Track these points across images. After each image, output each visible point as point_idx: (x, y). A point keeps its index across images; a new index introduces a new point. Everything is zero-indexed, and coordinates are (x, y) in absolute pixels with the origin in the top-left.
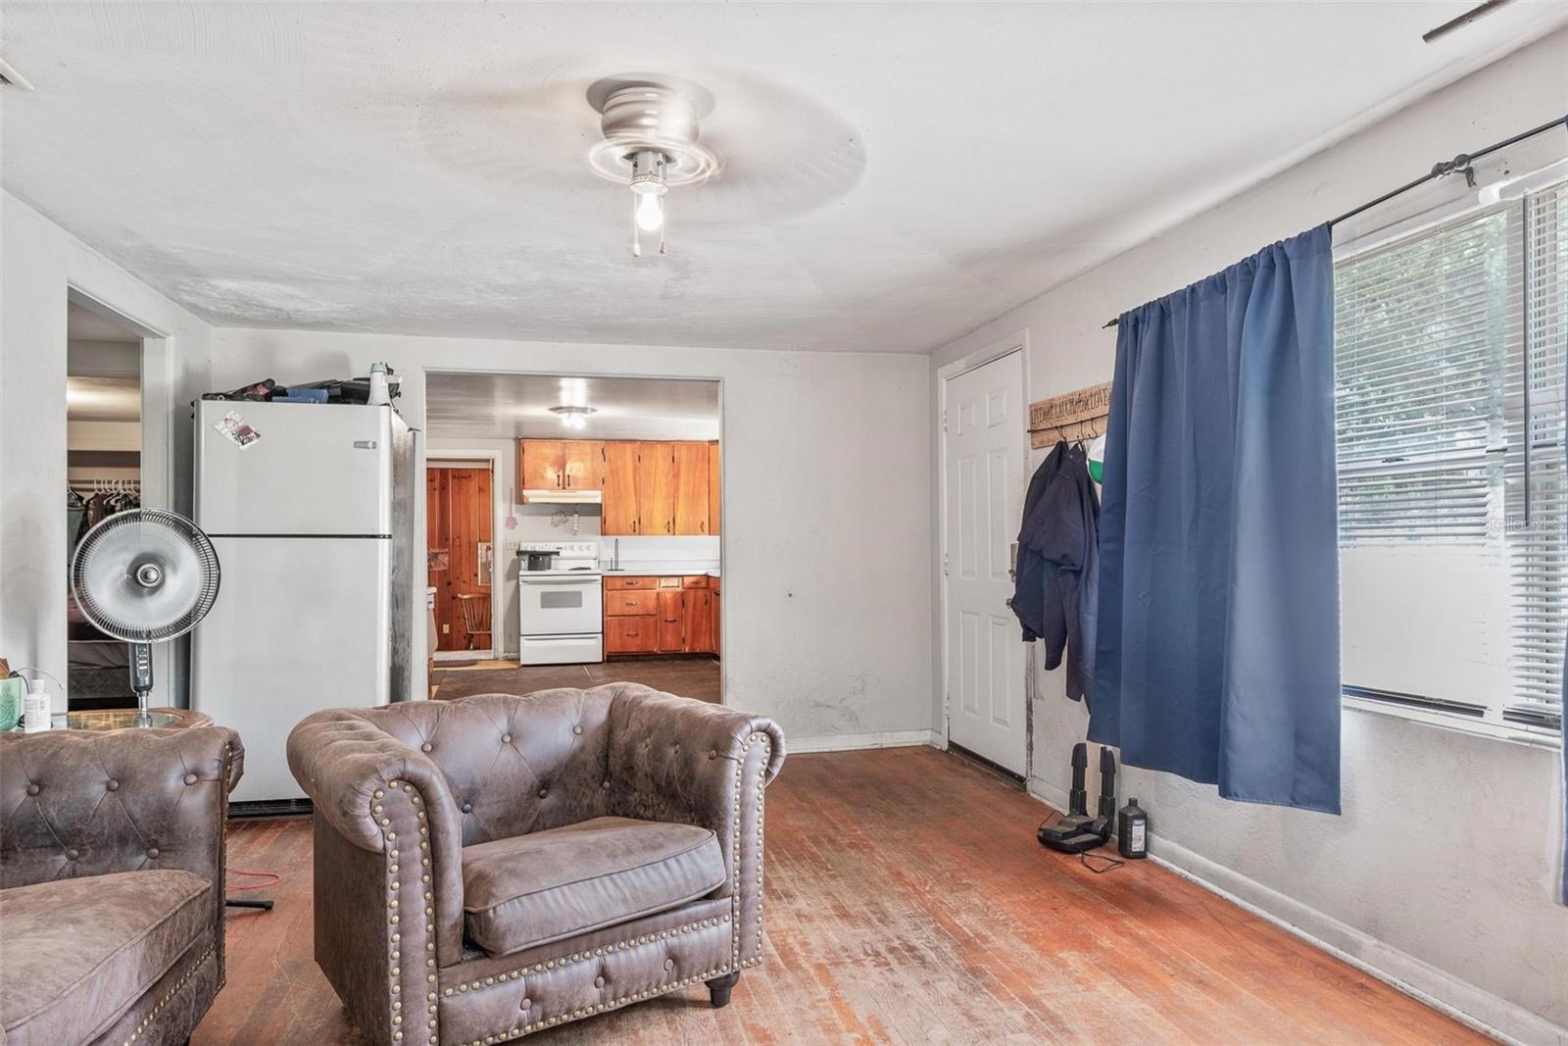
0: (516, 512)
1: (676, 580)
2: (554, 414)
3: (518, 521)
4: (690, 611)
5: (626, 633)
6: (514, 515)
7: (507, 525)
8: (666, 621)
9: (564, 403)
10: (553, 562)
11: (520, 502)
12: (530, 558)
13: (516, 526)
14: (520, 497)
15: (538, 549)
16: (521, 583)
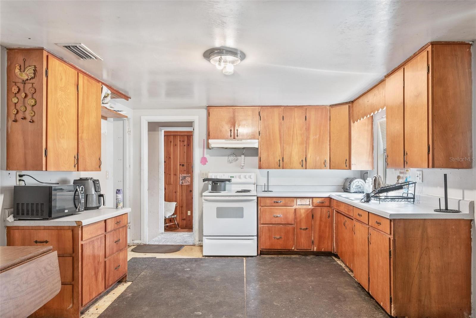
0: (207, 154)
1: (308, 200)
3: (208, 159)
4: (318, 222)
5: (273, 236)
6: (205, 156)
7: (201, 162)
8: (301, 229)
10: (226, 186)
11: (208, 147)
12: (212, 183)
13: (207, 163)
14: (208, 144)
15: (218, 177)
16: (203, 201)
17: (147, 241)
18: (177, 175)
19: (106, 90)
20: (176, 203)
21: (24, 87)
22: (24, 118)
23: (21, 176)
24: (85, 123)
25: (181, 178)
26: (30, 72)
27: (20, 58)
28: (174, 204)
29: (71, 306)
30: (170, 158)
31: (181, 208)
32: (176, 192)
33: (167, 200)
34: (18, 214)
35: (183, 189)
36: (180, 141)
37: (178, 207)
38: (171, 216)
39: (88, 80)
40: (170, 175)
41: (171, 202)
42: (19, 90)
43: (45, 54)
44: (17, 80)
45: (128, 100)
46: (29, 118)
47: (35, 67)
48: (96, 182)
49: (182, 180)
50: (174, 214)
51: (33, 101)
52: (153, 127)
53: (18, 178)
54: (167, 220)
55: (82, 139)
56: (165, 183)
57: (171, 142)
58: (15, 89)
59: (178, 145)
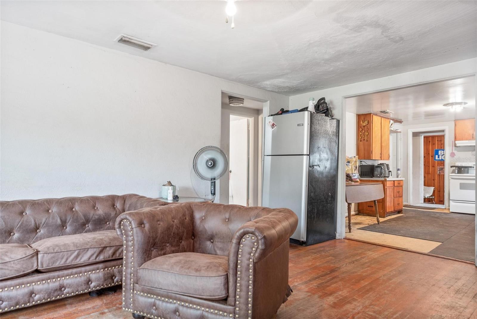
0: (455, 150)
2: (445, 108)
3: (456, 154)
6: (453, 152)
7: (451, 155)
9: (451, 101)
10: (469, 171)
11: (455, 146)
12: (458, 169)
13: (455, 156)
14: (455, 144)
15: (463, 165)
16: (450, 179)
17: (412, 204)
18: (435, 166)
19: (392, 122)
20: (434, 188)
21: (364, 128)
22: (364, 140)
23: (361, 162)
24: (384, 139)
25: (438, 169)
26: (366, 122)
27: (362, 118)
28: (432, 189)
29: (382, 211)
30: (429, 154)
31: (438, 192)
32: (434, 180)
33: (426, 185)
34: (362, 175)
35: (440, 178)
36: (438, 141)
37: (436, 191)
38: (430, 197)
39: (385, 120)
40: (429, 166)
41: (430, 187)
42: (362, 129)
43: (372, 115)
44: (362, 126)
45: (401, 123)
46: (366, 140)
47: (368, 120)
48: (387, 165)
49: (439, 170)
50: (432, 196)
51: (368, 133)
52: (416, 135)
53: (360, 162)
54: (426, 199)
55: (383, 146)
56: (425, 173)
57: (430, 142)
58: (360, 129)
59: (436, 144)
